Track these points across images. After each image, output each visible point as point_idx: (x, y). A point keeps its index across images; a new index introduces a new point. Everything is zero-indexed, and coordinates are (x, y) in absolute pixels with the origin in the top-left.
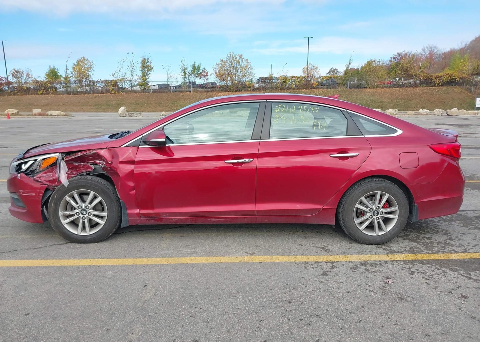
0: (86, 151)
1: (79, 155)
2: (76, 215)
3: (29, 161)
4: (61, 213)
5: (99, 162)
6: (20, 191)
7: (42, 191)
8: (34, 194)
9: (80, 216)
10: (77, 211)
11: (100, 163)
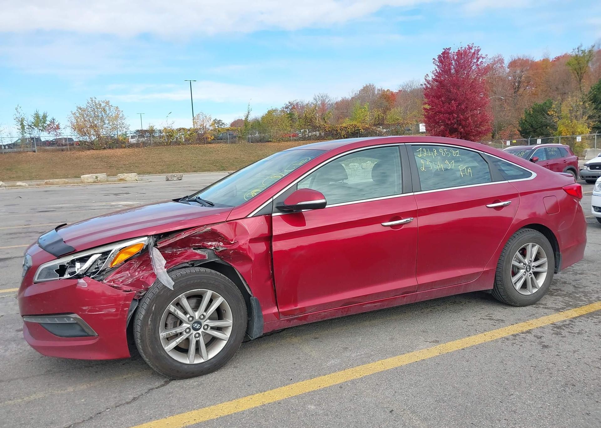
0: (195, 229)
1: (184, 235)
2: (185, 333)
3: (92, 255)
4: (162, 334)
5: (210, 243)
6: (84, 308)
7: (127, 302)
8: (114, 310)
9: (191, 333)
10: (185, 325)
11: (211, 246)
